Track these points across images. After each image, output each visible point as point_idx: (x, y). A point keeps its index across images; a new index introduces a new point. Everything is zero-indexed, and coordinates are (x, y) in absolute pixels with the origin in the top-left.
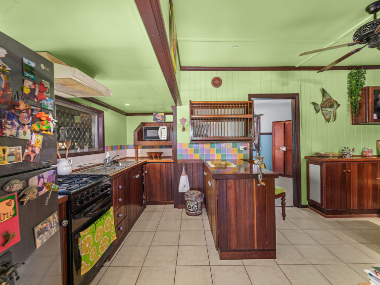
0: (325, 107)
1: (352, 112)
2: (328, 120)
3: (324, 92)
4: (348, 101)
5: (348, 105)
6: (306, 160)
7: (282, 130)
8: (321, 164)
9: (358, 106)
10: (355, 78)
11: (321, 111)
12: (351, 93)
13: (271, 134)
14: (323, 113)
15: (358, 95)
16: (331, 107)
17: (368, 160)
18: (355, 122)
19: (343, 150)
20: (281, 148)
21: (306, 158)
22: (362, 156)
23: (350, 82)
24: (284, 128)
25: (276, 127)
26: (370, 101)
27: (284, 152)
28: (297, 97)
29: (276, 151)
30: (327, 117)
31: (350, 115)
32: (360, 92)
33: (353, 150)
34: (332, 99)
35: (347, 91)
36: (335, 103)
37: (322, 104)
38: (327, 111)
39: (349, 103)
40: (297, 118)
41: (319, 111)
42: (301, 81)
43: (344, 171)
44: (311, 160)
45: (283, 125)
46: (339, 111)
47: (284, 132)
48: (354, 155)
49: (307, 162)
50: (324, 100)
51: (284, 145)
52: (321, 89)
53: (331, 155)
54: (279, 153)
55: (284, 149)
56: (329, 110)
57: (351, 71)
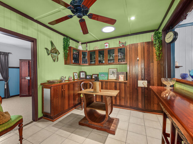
0: (53, 53)
1: (65, 58)
2: (54, 61)
3: (52, 43)
4: (63, 52)
5: (63, 54)
6: (41, 86)
7: (28, 65)
8: (50, 88)
9: (67, 55)
10: (66, 41)
11: (50, 54)
12: (65, 48)
13: (18, 68)
14: (52, 56)
15: (67, 50)
16: (56, 53)
17: (71, 82)
18: (66, 63)
19: (61, 78)
20: (26, 78)
21: (41, 84)
22: (69, 80)
23: (64, 43)
24: (29, 65)
25: (22, 63)
26: (72, 54)
27: (29, 80)
28: (35, 41)
29: (23, 80)
30: (54, 58)
31: (64, 59)
32: (68, 49)
33: (65, 78)
34: (56, 49)
35: (63, 47)
36: (58, 52)
37: (51, 51)
38: (54, 55)
39: (64, 53)
40: (35, 57)
41: (49, 54)
42: (38, 31)
43: (62, 90)
44: (44, 86)
45: (28, 63)
46: (59, 56)
47: (29, 67)
48: (66, 80)
49: (42, 87)
50: (52, 48)
51: (29, 76)
52: (50, 41)
53: (56, 81)
54: (24, 81)
55: (29, 78)
56: (55, 55)
57: (64, 37)
